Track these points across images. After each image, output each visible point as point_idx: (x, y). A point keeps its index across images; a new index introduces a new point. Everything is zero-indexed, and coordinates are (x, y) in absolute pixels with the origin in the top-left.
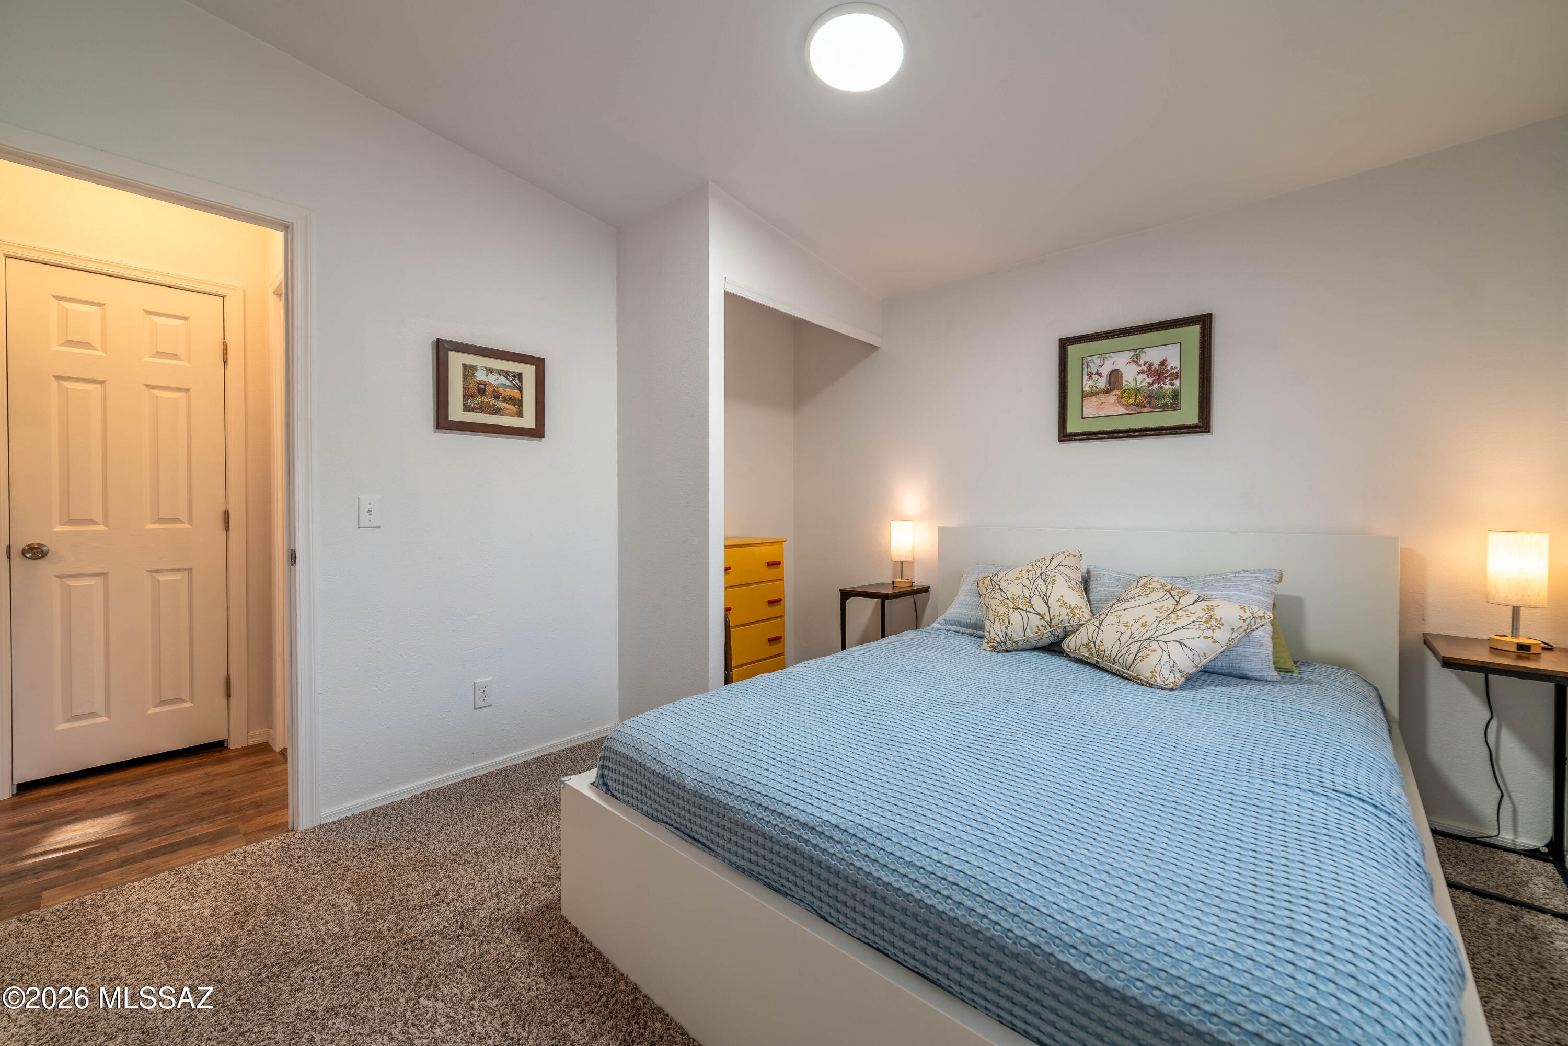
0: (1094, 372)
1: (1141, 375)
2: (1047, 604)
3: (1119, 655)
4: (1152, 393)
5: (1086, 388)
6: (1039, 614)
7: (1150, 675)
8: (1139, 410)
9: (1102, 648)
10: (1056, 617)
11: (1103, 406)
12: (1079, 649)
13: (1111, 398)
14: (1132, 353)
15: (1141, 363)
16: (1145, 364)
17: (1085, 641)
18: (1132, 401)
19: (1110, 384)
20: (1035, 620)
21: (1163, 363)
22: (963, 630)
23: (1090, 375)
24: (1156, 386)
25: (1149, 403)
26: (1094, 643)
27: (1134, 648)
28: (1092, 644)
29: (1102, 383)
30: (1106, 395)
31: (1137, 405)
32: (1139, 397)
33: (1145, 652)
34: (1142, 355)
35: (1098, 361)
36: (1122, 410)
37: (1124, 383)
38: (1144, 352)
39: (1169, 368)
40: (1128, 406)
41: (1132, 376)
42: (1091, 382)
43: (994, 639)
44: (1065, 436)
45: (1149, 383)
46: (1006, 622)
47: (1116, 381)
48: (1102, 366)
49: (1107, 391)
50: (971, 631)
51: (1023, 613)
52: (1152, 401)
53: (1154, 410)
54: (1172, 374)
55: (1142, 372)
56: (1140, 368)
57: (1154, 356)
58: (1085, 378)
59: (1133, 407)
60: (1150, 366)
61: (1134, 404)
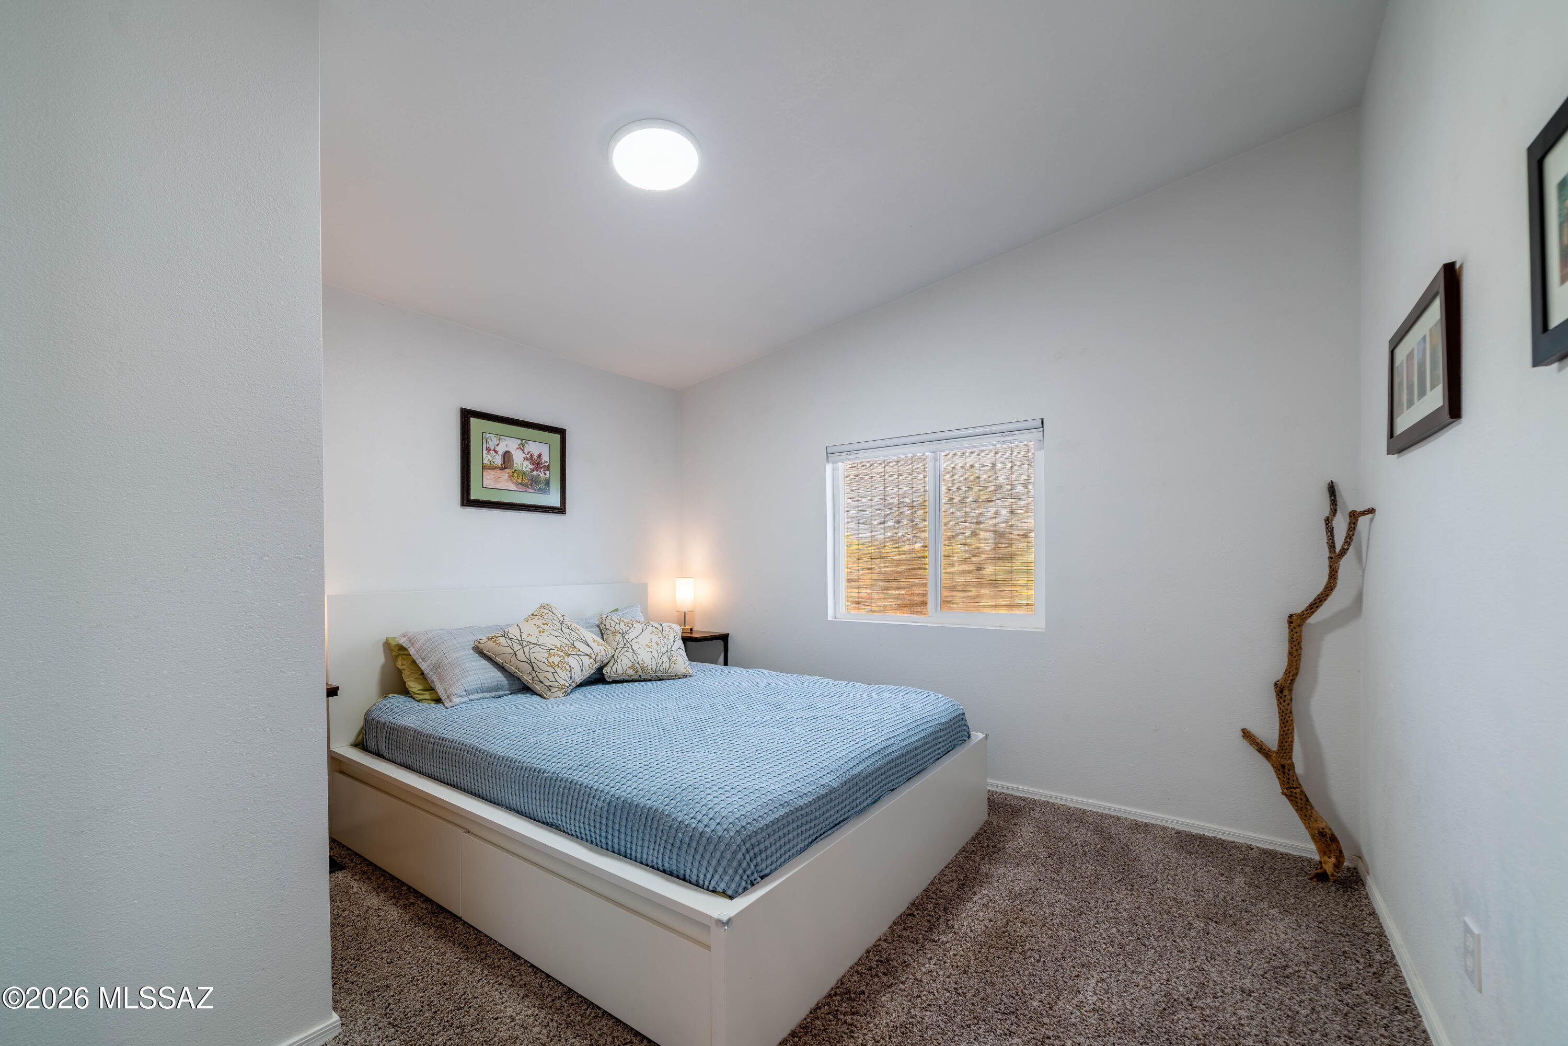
0: (492, 448)
1: (525, 461)
2: (588, 645)
3: (659, 666)
4: (533, 478)
5: (485, 461)
6: (587, 655)
7: (685, 671)
8: (525, 489)
9: (645, 665)
10: (599, 654)
11: (499, 480)
12: (626, 672)
13: (505, 475)
14: (520, 442)
15: (526, 451)
16: (528, 453)
17: (630, 664)
18: (520, 481)
19: (504, 463)
20: (586, 659)
21: (540, 456)
22: (486, 695)
23: (489, 450)
24: (535, 473)
25: (531, 485)
26: (638, 664)
27: (665, 658)
28: (637, 665)
29: (498, 460)
30: (501, 471)
31: (523, 485)
32: (525, 479)
33: (673, 659)
34: (526, 445)
35: (495, 440)
36: (513, 487)
37: (515, 465)
38: (527, 443)
39: (543, 461)
40: (517, 484)
41: (519, 459)
42: (489, 457)
43: (564, 685)
44: (467, 501)
45: (531, 469)
46: (568, 667)
47: (509, 461)
48: (498, 445)
49: (503, 469)
50: (493, 694)
51: (576, 657)
52: (532, 483)
53: (533, 491)
54: (544, 467)
55: (526, 459)
56: (525, 456)
57: (534, 448)
58: (485, 452)
59: (521, 486)
60: (532, 456)
61: (521, 484)
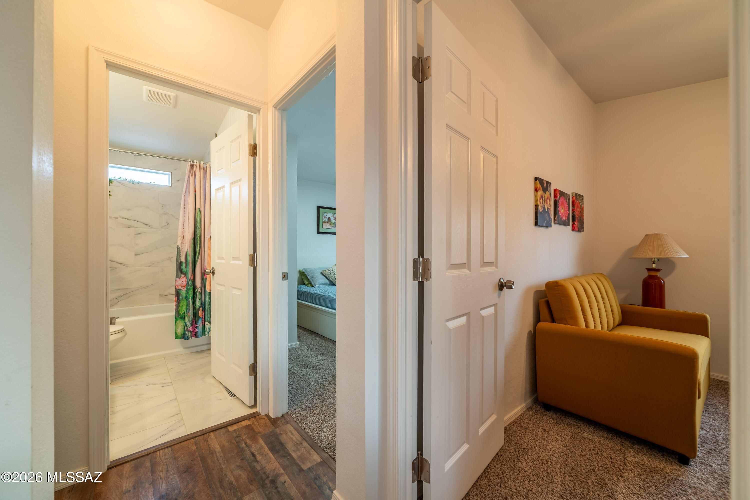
0: (325, 217)
1: (334, 220)
5: (324, 220)
11: (327, 226)
13: (329, 224)
14: (333, 214)
18: (332, 226)
22: (324, 285)
29: (327, 220)
35: (326, 214)
44: (319, 232)
47: (330, 220)
48: (327, 216)
49: (328, 222)
58: (323, 218)
